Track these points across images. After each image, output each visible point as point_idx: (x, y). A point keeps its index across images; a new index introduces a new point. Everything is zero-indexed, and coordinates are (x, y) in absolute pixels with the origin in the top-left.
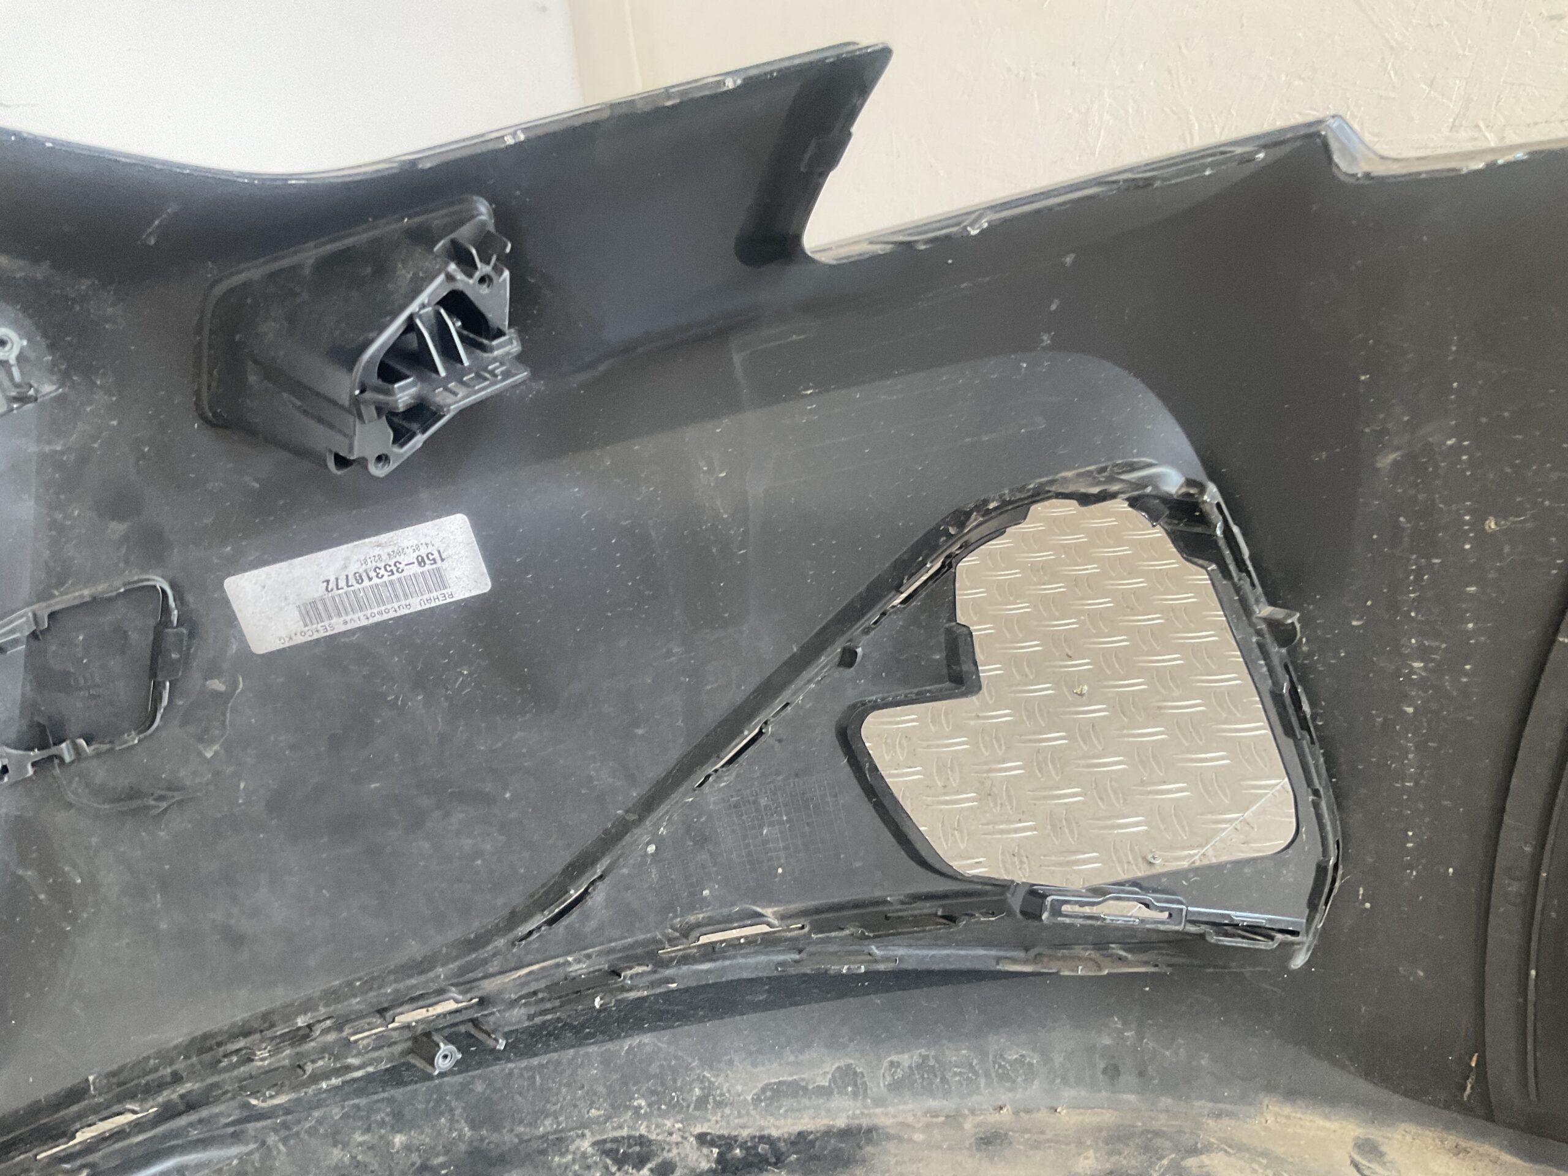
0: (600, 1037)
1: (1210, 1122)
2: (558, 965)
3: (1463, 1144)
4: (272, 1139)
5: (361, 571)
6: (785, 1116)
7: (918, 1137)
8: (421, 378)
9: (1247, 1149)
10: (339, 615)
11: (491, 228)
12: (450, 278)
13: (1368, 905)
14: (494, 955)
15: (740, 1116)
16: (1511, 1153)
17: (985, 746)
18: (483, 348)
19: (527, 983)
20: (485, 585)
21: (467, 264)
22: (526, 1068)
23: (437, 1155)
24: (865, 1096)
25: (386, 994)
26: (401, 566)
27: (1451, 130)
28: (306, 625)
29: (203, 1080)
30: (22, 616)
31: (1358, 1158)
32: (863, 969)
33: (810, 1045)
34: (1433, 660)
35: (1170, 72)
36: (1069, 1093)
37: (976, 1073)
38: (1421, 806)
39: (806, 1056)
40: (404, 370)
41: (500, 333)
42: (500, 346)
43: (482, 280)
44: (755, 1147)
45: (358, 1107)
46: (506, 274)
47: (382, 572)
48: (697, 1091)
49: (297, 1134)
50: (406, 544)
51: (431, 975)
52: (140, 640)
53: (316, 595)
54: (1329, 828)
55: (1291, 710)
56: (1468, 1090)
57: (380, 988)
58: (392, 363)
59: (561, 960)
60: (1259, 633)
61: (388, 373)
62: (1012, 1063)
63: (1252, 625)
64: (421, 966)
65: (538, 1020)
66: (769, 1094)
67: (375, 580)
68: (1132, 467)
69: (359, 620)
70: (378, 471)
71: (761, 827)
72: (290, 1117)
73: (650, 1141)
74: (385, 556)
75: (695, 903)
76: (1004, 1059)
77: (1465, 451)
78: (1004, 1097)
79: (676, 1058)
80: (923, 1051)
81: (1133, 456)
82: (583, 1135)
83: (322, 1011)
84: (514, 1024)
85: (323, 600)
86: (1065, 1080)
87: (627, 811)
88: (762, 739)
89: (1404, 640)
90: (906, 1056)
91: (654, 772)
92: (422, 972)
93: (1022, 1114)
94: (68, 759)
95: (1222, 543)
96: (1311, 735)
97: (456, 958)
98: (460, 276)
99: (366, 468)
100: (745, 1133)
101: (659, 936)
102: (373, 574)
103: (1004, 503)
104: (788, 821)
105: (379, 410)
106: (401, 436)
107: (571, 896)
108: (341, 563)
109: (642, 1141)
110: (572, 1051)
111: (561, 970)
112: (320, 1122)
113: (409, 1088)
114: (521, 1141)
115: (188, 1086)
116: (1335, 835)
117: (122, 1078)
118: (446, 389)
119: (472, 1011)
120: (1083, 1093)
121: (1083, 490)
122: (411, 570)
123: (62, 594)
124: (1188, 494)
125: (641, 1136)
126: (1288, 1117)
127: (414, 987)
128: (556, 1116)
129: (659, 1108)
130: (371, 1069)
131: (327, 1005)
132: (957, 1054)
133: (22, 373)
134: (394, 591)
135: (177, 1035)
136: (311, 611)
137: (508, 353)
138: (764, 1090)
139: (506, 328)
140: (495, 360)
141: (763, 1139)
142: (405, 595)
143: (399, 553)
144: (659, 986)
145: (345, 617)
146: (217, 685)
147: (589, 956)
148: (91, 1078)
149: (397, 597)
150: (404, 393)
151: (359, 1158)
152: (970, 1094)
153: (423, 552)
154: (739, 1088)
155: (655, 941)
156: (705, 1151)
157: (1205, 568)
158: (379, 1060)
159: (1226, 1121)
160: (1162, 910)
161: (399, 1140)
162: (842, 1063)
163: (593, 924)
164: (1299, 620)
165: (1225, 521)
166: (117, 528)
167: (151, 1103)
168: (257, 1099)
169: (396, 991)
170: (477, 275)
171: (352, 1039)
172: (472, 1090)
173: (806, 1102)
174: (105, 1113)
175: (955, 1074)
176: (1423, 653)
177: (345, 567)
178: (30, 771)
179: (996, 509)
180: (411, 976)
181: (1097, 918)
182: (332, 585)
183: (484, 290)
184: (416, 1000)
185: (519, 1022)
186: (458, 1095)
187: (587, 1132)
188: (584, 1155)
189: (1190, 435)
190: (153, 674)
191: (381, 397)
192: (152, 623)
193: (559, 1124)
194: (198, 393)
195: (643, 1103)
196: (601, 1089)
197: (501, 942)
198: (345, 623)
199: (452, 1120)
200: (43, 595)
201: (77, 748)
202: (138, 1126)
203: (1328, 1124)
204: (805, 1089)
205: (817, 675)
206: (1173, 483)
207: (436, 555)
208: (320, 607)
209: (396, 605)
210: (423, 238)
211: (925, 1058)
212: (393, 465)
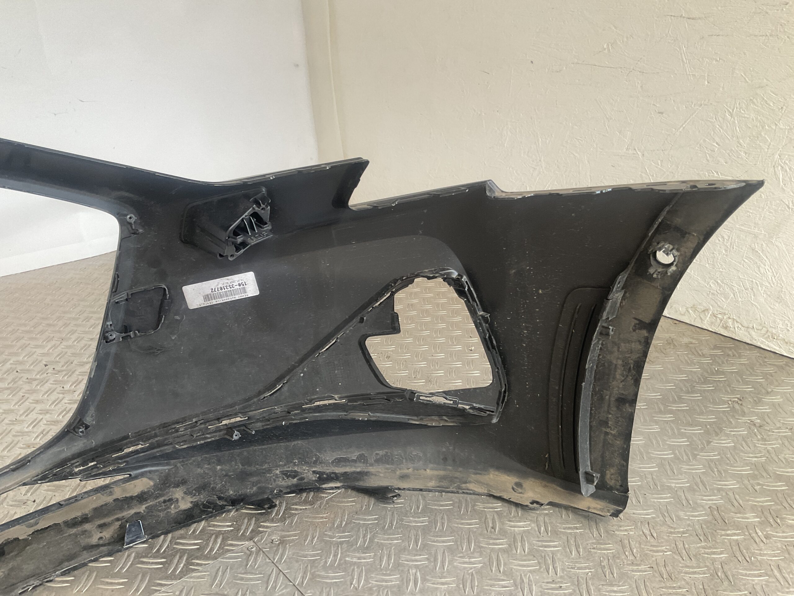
0: (285, 440)
1: (473, 476)
2: (272, 409)
3: (547, 484)
4: (179, 465)
5: (222, 287)
6: (341, 467)
7: (382, 475)
8: (244, 235)
9: (481, 482)
10: (215, 299)
11: (266, 195)
12: (254, 209)
13: (518, 406)
14: (253, 403)
15: (327, 466)
16: (560, 487)
17: (432, 366)
18: (261, 227)
19: (262, 414)
20: (257, 293)
21: (259, 205)
22: (260, 449)
23: (231, 472)
24: (367, 463)
25: (220, 413)
26: (234, 286)
27: (627, 150)
28: (205, 301)
29: (163, 437)
30: (124, 294)
31: (515, 487)
32: (366, 419)
33: (351, 447)
34: (529, 330)
35: (531, 118)
36: (431, 466)
37: (403, 458)
38: (529, 374)
39: (349, 450)
40: (240, 233)
41: (266, 224)
42: (266, 227)
43: (262, 209)
44: (330, 475)
45: (206, 457)
46: (269, 207)
47: (228, 287)
48: (314, 459)
49: (187, 464)
50: (235, 279)
51: (234, 408)
52: (157, 304)
53: (209, 293)
54: (502, 379)
55: (489, 343)
56: (547, 467)
57: (218, 411)
58: (237, 230)
59: (273, 407)
60: (479, 319)
61: (236, 233)
62: (414, 455)
63: (477, 317)
64: (231, 406)
65: (265, 427)
66: (337, 461)
67: (226, 290)
68: (444, 270)
69: (220, 301)
70: (231, 259)
71: (335, 370)
72: (185, 459)
73: (298, 472)
74: (229, 283)
75: (314, 392)
76: (412, 454)
77: (532, 270)
78: (411, 465)
79: (308, 448)
80: (386, 451)
81: (445, 266)
82: (277, 469)
83: (201, 417)
84: (258, 428)
85: (210, 294)
86: (430, 462)
87: (295, 363)
88: (336, 343)
89: (521, 324)
90: (381, 452)
91: (304, 352)
92: (231, 407)
93: (416, 471)
94: (132, 337)
95: (467, 292)
96: (496, 350)
97: (242, 404)
98: (257, 209)
99: (228, 258)
100: (328, 471)
101: (303, 402)
102: (225, 288)
103: (408, 278)
104: (343, 369)
105: (233, 243)
106: (238, 249)
107: (277, 387)
108: (216, 284)
109: (295, 471)
110: (275, 445)
111: (273, 410)
112: (194, 461)
113: (223, 453)
114: (257, 470)
115: (159, 438)
116: (504, 382)
117: (139, 434)
118: (251, 239)
119: (245, 421)
120: (435, 466)
121: (428, 275)
122: (236, 287)
123: (135, 288)
124: (458, 278)
125: (295, 470)
126: (497, 475)
127: (229, 411)
128: (269, 463)
129: (302, 463)
130: (213, 439)
131: (202, 416)
132: (397, 452)
133: (135, 226)
134: (231, 293)
135: (156, 423)
136: (207, 297)
137: (268, 229)
138: (335, 459)
139: (268, 223)
140: (264, 231)
141: (333, 473)
142: (234, 294)
143: (233, 282)
144: (303, 419)
145: (216, 300)
146: (177, 317)
147: (281, 407)
148: (130, 434)
149: (232, 295)
150: (240, 239)
151: (206, 471)
152: (400, 464)
153: (240, 282)
154: (328, 458)
155: (302, 403)
156: (315, 475)
157: (463, 300)
158: (216, 436)
159: (478, 476)
160: (451, 400)
161: (219, 467)
162: (360, 453)
163: (283, 397)
164: (489, 316)
165: (469, 286)
166: (154, 270)
167: (147, 443)
168: (178, 445)
169: (223, 413)
170: (261, 208)
171: (209, 427)
172: (243, 454)
173: (348, 463)
174: (134, 444)
175: (396, 458)
176: (527, 328)
177: (218, 285)
178: (121, 339)
179: (405, 279)
180: (228, 408)
181: (430, 401)
182: (213, 290)
183: (263, 212)
184: (229, 416)
185: (259, 427)
186: (238, 456)
187: (278, 468)
188: (277, 474)
189: (461, 262)
190: (160, 313)
191: (233, 240)
192: (161, 298)
193: (270, 466)
194: (180, 234)
195: (297, 461)
196: (284, 456)
197: (255, 400)
198: (216, 301)
199: (236, 463)
200: (131, 288)
201: (135, 334)
202: (143, 450)
203: (508, 478)
204: (348, 460)
205: (353, 325)
206: (455, 274)
207: (244, 284)
208: (210, 296)
209: (231, 297)
210: (247, 197)
211: (387, 453)
212: (234, 258)
